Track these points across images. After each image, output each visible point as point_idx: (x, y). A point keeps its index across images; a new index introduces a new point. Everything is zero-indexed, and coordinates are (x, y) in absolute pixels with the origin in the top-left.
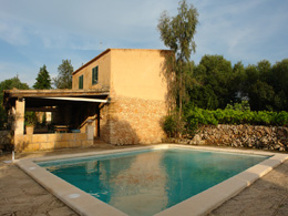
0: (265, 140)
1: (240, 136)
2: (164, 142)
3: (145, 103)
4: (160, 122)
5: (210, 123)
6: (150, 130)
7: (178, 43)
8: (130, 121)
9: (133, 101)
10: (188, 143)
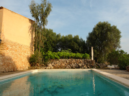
0: (80, 65)
1: (70, 64)
2: (30, 69)
3: (21, 46)
4: (28, 58)
5: (56, 58)
6: (23, 62)
7: (39, 18)
8: (12, 56)
9: (15, 44)
10: (46, 68)
